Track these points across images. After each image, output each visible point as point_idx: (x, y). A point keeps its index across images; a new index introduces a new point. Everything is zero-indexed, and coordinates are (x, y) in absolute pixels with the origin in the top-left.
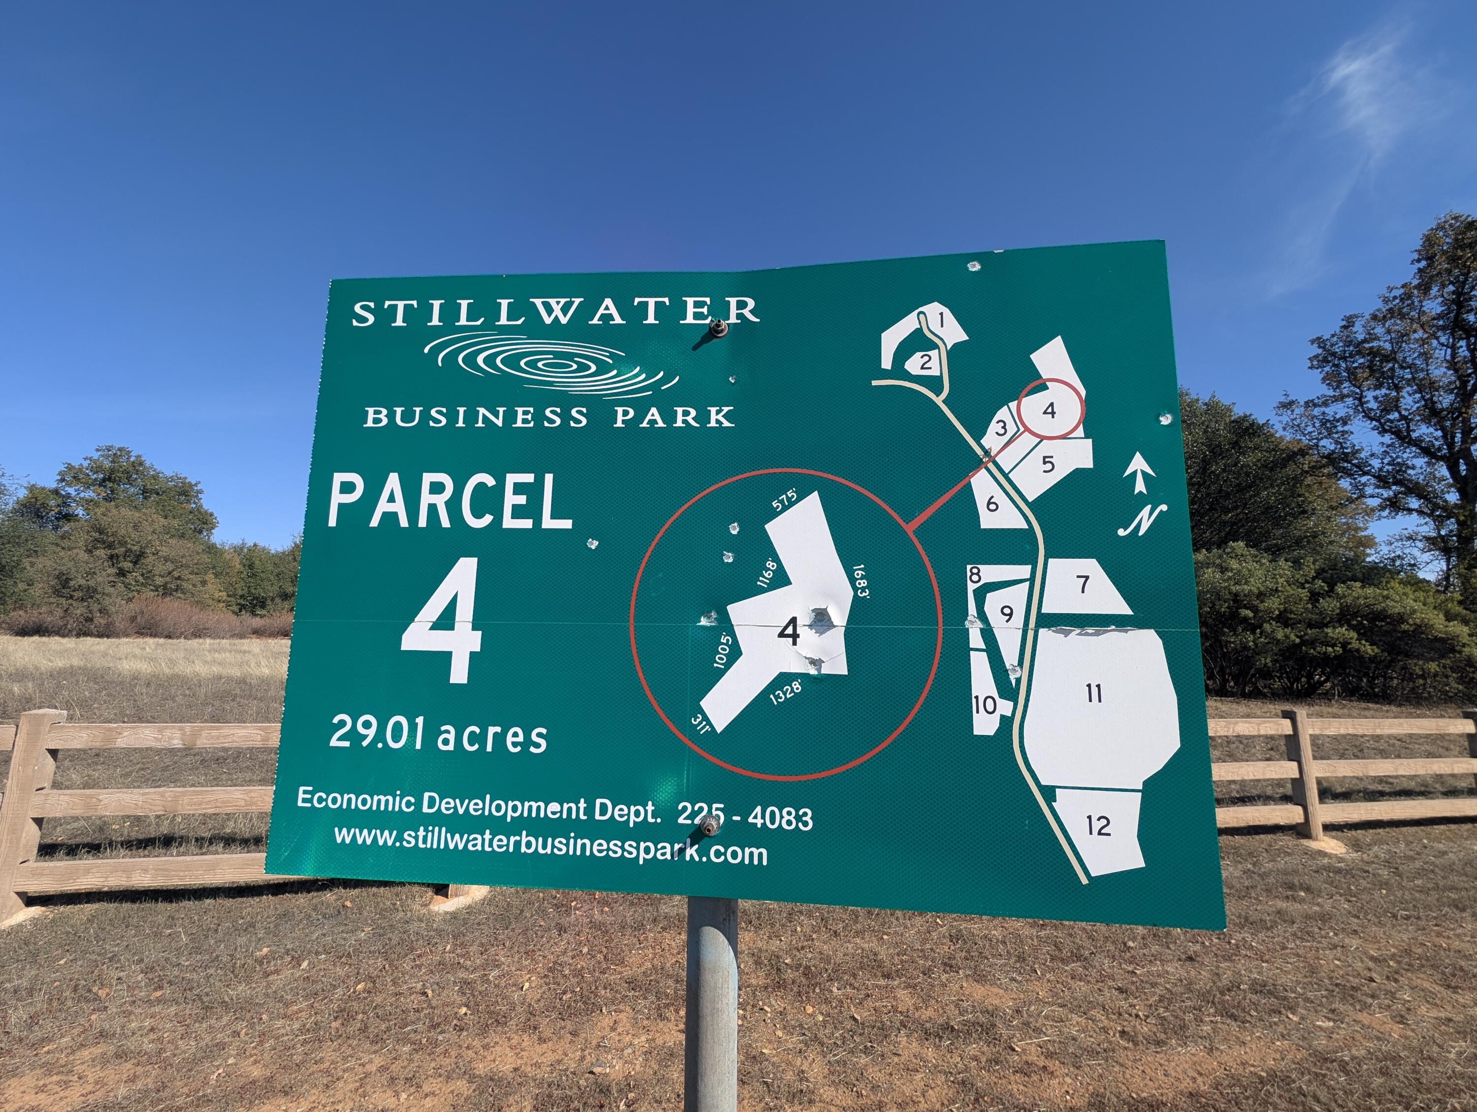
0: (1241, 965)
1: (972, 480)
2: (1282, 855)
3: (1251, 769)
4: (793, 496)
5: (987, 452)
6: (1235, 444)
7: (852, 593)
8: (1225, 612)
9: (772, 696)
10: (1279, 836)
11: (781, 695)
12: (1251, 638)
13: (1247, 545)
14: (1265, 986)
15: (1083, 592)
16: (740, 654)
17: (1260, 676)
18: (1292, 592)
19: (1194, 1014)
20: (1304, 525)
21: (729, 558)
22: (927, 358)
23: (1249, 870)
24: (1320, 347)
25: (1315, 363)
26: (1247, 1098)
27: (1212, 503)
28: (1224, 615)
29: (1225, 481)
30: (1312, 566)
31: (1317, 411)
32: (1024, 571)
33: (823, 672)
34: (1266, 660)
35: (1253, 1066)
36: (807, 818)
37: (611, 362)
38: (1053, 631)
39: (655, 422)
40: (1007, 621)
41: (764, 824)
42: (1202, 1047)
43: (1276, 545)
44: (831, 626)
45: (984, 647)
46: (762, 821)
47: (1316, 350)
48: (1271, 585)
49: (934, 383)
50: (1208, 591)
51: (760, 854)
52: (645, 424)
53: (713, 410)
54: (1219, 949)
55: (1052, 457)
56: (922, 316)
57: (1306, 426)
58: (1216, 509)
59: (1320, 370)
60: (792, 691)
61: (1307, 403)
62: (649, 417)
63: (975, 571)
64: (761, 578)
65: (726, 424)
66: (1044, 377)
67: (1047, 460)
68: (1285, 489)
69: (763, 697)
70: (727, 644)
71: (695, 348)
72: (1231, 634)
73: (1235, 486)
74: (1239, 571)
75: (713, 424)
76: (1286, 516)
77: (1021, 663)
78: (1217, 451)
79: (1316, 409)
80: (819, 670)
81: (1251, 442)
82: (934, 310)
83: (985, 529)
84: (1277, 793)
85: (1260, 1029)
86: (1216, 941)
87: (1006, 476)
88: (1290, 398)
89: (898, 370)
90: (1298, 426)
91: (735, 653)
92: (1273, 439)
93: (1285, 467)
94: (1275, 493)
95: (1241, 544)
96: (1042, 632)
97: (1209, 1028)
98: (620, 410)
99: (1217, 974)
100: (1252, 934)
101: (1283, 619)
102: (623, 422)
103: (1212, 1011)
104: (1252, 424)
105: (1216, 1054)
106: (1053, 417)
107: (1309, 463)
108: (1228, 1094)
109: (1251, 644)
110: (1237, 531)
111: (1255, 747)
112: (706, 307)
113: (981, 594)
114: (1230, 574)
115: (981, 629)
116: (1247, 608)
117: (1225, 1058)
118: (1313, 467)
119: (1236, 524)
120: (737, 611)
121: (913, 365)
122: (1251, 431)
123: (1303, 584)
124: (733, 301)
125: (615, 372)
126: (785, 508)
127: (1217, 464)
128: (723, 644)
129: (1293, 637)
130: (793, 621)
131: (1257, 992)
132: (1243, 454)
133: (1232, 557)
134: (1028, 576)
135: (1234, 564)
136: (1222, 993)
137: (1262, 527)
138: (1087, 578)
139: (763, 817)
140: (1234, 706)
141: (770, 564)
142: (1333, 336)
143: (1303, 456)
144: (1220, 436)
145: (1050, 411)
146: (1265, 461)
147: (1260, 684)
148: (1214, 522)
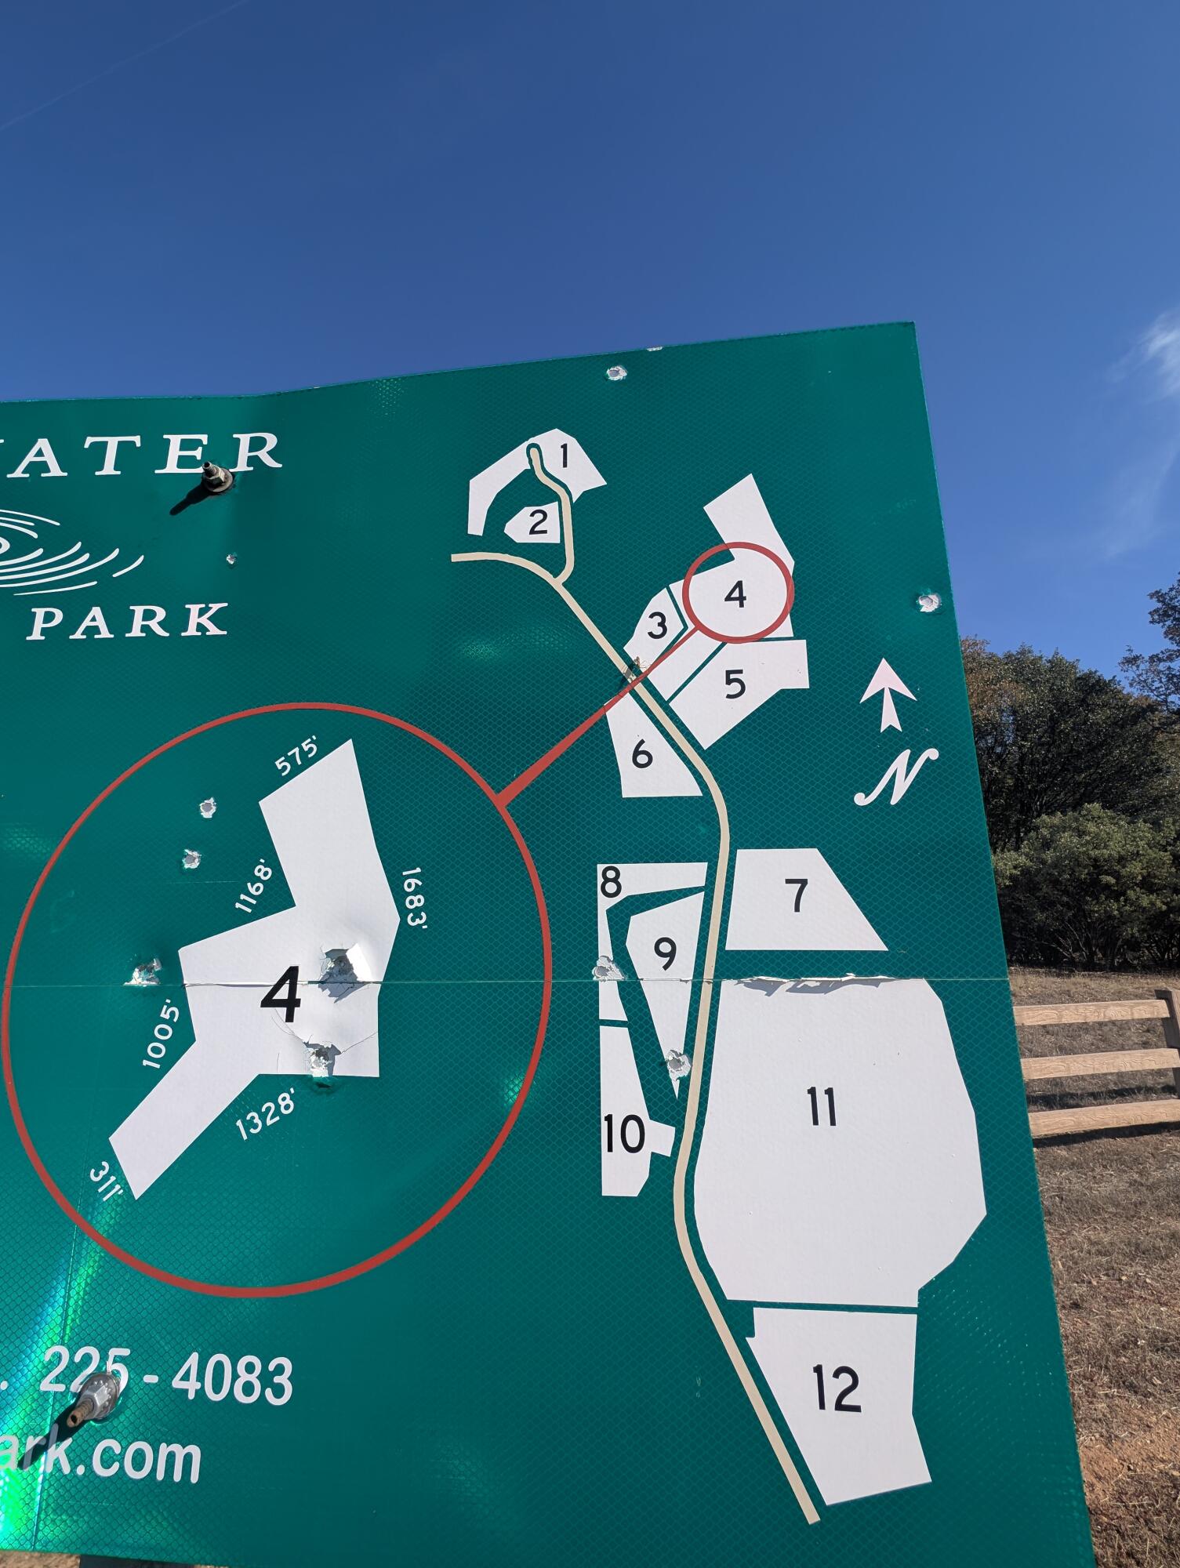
0: (1136, 1310)
1: (608, 714)
2: (1171, 1160)
3: (1127, 1059)
4: (311, 749)
5: (633, 666)
6: (1083, 702)
7: (398, 920)
8: (1084, 879)
9: (239, 1123)
10: (1165, 1136)
11: (257, 1120)
12: (1115, 906)
13: (1104, 807)
14: (1166, 1340)
15: (797, 909)
16: (191, 1040)
17: (1128, 948)
18: (1155, 855)
19: (1084, 1386)
20: (1160, 784)
21: (192, 861)
22: (540, 516)
23: (1135, 1181)
24: (1159, 601)
25: (1156, 617)
26: (1158, 1513)
27: (1064, 763)
28: (1084, 882)
29: (1075, 740)
30: (1172, 827)
31: (1162, 666)
32: (693, 873)
33: (336, 1073)
34: (1132, 931)
35: (1163, 1461)
36: (282, 1379)
37: (35, 536)
38: (747, 985)
39: (96, 630)
40: (666, 967)
41: (200, 1393)
42: (1097, 1436)
43: (1133, 806)
44: (355, 984)
45: (625, 1019)
46: (198, 1386)
47: (1155, 604)
48: (1131, 849)
49: (551, 556)
50: (1066, 857)
51: (188, 1458)
52: (78, 635)
53: (194, 609)
54: (1108, 1289)
55: (740, 672)
56: (534, 451)
57: (1153, 682)
58: (1068, 770)
59: (1161, 624)
60: (277, 1112)
61: (1152, 658)
62: (87, 622)
63: (611, 874)
64: (243, 897)
65: (213, 630)
66: (726, 541)
67: (732, 676)
68: (1137, 747)
69: (222, 1128)
70: (169, 1022)
71: (176, 510)
72: (1094, 902)
73: (1086, 745)
74: (1097, 835)
75: (192, 631)
76: (1141, 775)
77: (689, 1049)
78: (1064, 709)
79: (1162, 664)
80: (330, 1068)
81: (1099, 699)
82: (552, 441)
83: (629, 799)
84: (1159, 1084)
85: (1167, 1406)
86: (1104, 1278)
87: (665, 705)
88: (1134, 654)
89: (494, 536)
90: (1145, 681)
91: (183, 1037)
92: (1121, 696)
93: (1135, 724)
94: (1127, 752)
95: (1096, 805)
96: (727, 985)
97: (1104, 1405)
98: (40, 613)
99: (1108, 1325)
100: (1146, 1267)
101: (1148, 885)
102: (44, 631)
103: (1106, 1379)
104: (1098, 681)
105: (1116, 1444)
106: (742, 605)
107: (1159, 719)
108: (1134, 1506)
109: (1116, 913)
110: (1092, 793)
111: (1130, 1029)
112: (200, 449)
113: (620, 920)
114: (1088, 838)
115: (619, 983)
116: (1108, 874)
117: (1128, 1451)
118: (1163, 724)
119: (1089, 784)
120: (195, 957)
121: (518, 528)
122: (1098, 688)
123: (1164, 846)
124: (245, 439)
125: (40, 551)
126: (296, 770)
127: (1066, 722)
128: (164, 1021)
129: (1159, 903)
130: (292, 974)
131: (1158, 1350)
132: (1092, 711)
133: (1089, 820)
134: (703, 884)
135: (1091, 827)
136: (1116, 1353)
137: (1117, 788)
138: (803, 883)
139: (201, 1377)
140: (1104, 981)
141: (262, 871)
142: (1171, 590)
143: (1153, 713)
144: (1067, 693)
145: (737, 595)
146: (1115, 718)
147: (1129, 956)
148: (1067, 784)
